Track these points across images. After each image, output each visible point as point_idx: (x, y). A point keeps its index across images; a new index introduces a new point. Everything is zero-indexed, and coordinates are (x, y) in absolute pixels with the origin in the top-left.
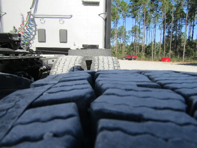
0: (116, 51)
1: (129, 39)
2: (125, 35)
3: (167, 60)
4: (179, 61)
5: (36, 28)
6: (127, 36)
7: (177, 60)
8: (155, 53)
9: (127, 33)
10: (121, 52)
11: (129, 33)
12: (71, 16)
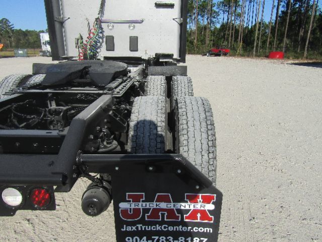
0: (195, 41)
1: (218, 17)
2: (212, 11)
3: (278, 56)
4: (297, 58)
5: (103, 35)
6: (215, 12)
7: (295, 56)
8: (260, 44)
9: (214, 7)
10: (203, 41)
11: (219, 5)
12: (142, 21)
